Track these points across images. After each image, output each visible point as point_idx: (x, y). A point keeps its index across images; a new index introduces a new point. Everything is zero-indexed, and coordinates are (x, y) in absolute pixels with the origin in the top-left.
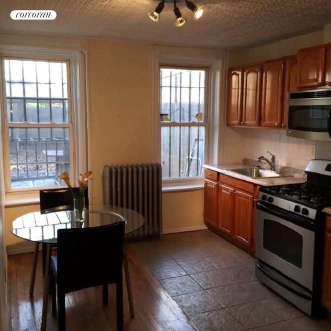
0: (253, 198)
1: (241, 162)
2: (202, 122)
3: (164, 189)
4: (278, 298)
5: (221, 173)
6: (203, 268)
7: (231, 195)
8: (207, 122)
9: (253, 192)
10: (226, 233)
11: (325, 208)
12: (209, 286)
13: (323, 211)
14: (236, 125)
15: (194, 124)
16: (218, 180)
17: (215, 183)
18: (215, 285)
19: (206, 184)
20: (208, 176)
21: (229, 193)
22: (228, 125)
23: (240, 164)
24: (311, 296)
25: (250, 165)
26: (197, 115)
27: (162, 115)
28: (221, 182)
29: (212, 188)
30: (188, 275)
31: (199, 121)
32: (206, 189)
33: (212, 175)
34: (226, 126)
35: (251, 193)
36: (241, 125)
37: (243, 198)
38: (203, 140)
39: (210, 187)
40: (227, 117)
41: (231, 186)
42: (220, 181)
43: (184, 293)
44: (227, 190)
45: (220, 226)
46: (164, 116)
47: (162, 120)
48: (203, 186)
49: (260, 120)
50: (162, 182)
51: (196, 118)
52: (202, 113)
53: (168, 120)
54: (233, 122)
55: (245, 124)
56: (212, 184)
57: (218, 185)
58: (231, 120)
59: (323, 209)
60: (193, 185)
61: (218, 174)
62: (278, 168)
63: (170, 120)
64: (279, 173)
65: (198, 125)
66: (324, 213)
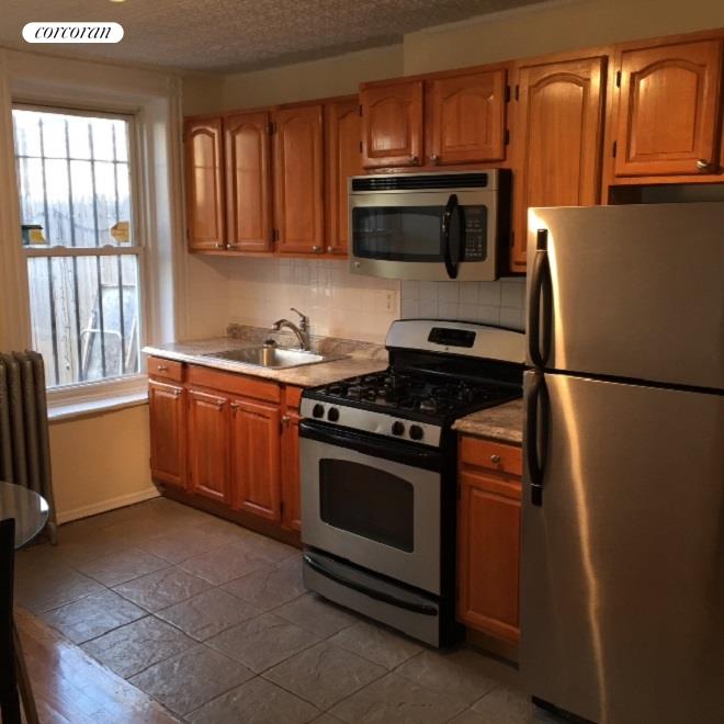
0: (280, 414)
1: (226, 334)
2: (128, 245)
3: (52, 414)
4: (362, 624)
5: (192, 364)
6: (182, 591)
7: (221, 410)
8: (140, 245)
9: (277, 400)
10: (215, 501)
11: (457, 421)
12: (207, 631)
13: (454, 427)
14: (215, 250)
15: (108, 251)
16: (184, 378)
17: (177, 388)
18: (222, 625)
19: (152, 390)
20: (157, 373)
21: (218, 408)
22: (192, 251)
23: (223, 337)
24: (436, 606)
25: (249, 339)
26: (115, 228)
27: (25, 228)
28: (193, 384)
29: (169, 399)
30: (151, 614)
31: (119, 244)
32: (154, 405)
33: (167, 369)
34: (187, 254)
35: (274, 403)
36: (226, 249)
37: (252, 416)
38: (133, 287)
39: (162, 397)
40: (188, 232)
41: (219, 391)
42: (191, 381)
43: (153, 661)
44: (210, 401)
45: (197, 485)
46: (30, 231)
47: (28, 243)
48: (144, 396)
49: (273, 238)
50: (48, 397)
51: (114, 235)
52: (126, 223)
53: (44, 243)
54: (204, 244)
55: (235, 249)
56: (170, 391)
57: (185, 393)
58: (201, 240)
59: (453, 422)
60: (118, 396)
61: (185, 365)
62: (315, 344)
63: (48, 243)
64: (320, 354)
65: (119, 252)
66: (456, 432)
